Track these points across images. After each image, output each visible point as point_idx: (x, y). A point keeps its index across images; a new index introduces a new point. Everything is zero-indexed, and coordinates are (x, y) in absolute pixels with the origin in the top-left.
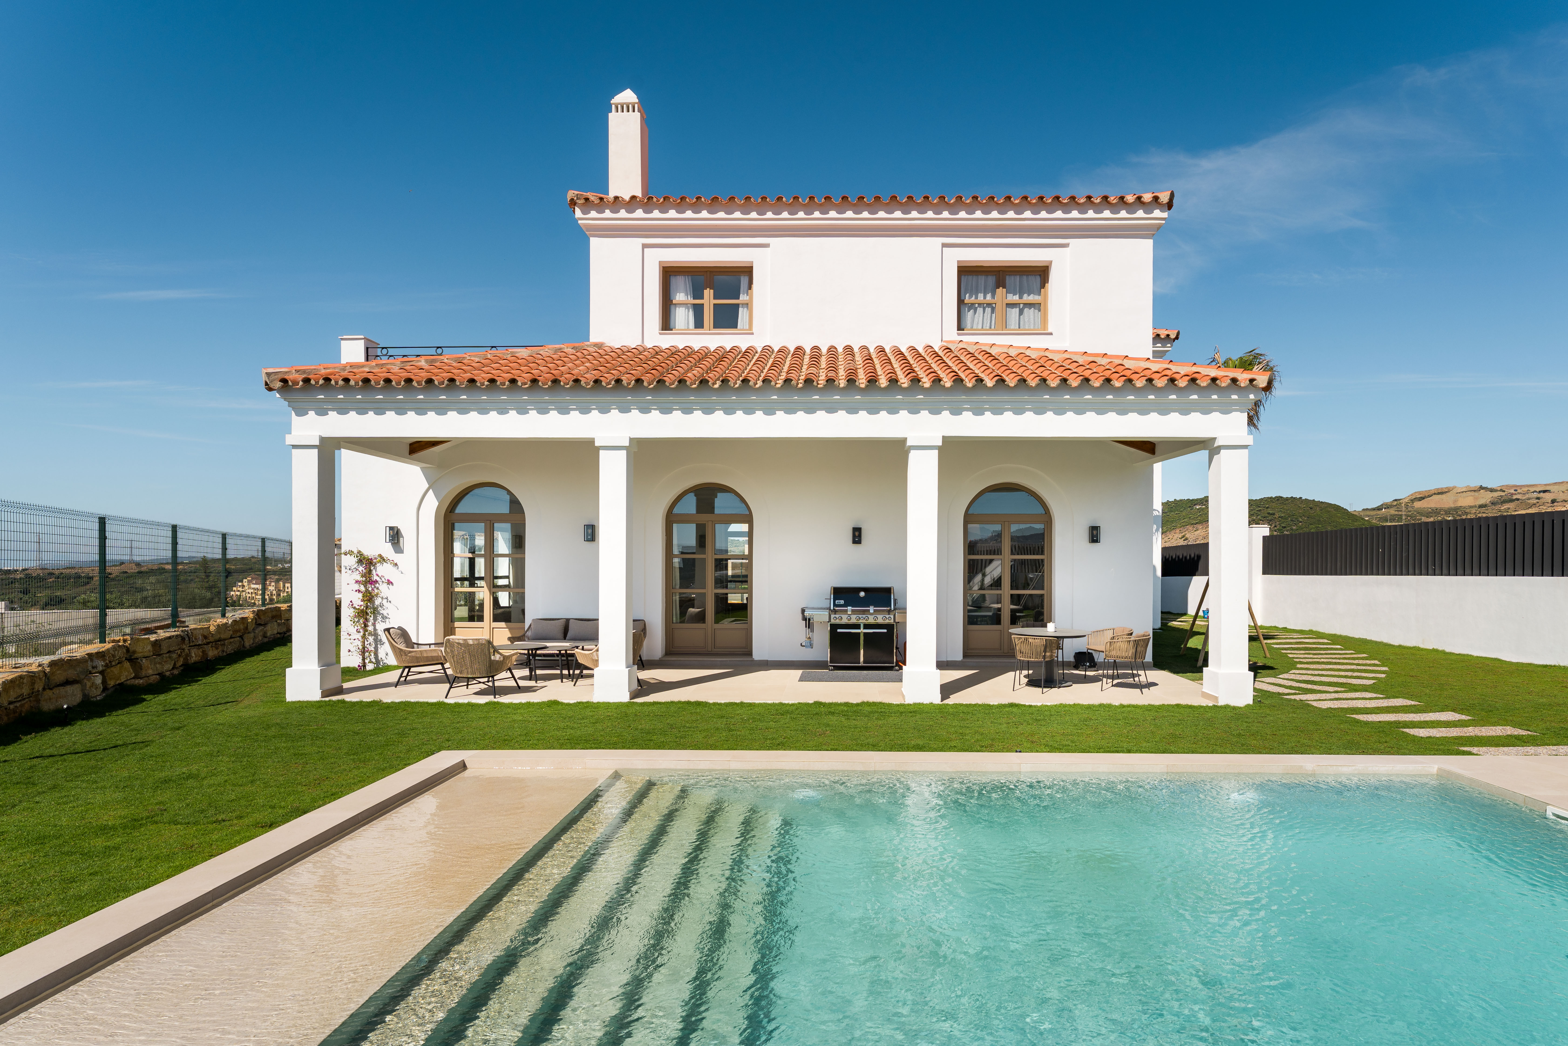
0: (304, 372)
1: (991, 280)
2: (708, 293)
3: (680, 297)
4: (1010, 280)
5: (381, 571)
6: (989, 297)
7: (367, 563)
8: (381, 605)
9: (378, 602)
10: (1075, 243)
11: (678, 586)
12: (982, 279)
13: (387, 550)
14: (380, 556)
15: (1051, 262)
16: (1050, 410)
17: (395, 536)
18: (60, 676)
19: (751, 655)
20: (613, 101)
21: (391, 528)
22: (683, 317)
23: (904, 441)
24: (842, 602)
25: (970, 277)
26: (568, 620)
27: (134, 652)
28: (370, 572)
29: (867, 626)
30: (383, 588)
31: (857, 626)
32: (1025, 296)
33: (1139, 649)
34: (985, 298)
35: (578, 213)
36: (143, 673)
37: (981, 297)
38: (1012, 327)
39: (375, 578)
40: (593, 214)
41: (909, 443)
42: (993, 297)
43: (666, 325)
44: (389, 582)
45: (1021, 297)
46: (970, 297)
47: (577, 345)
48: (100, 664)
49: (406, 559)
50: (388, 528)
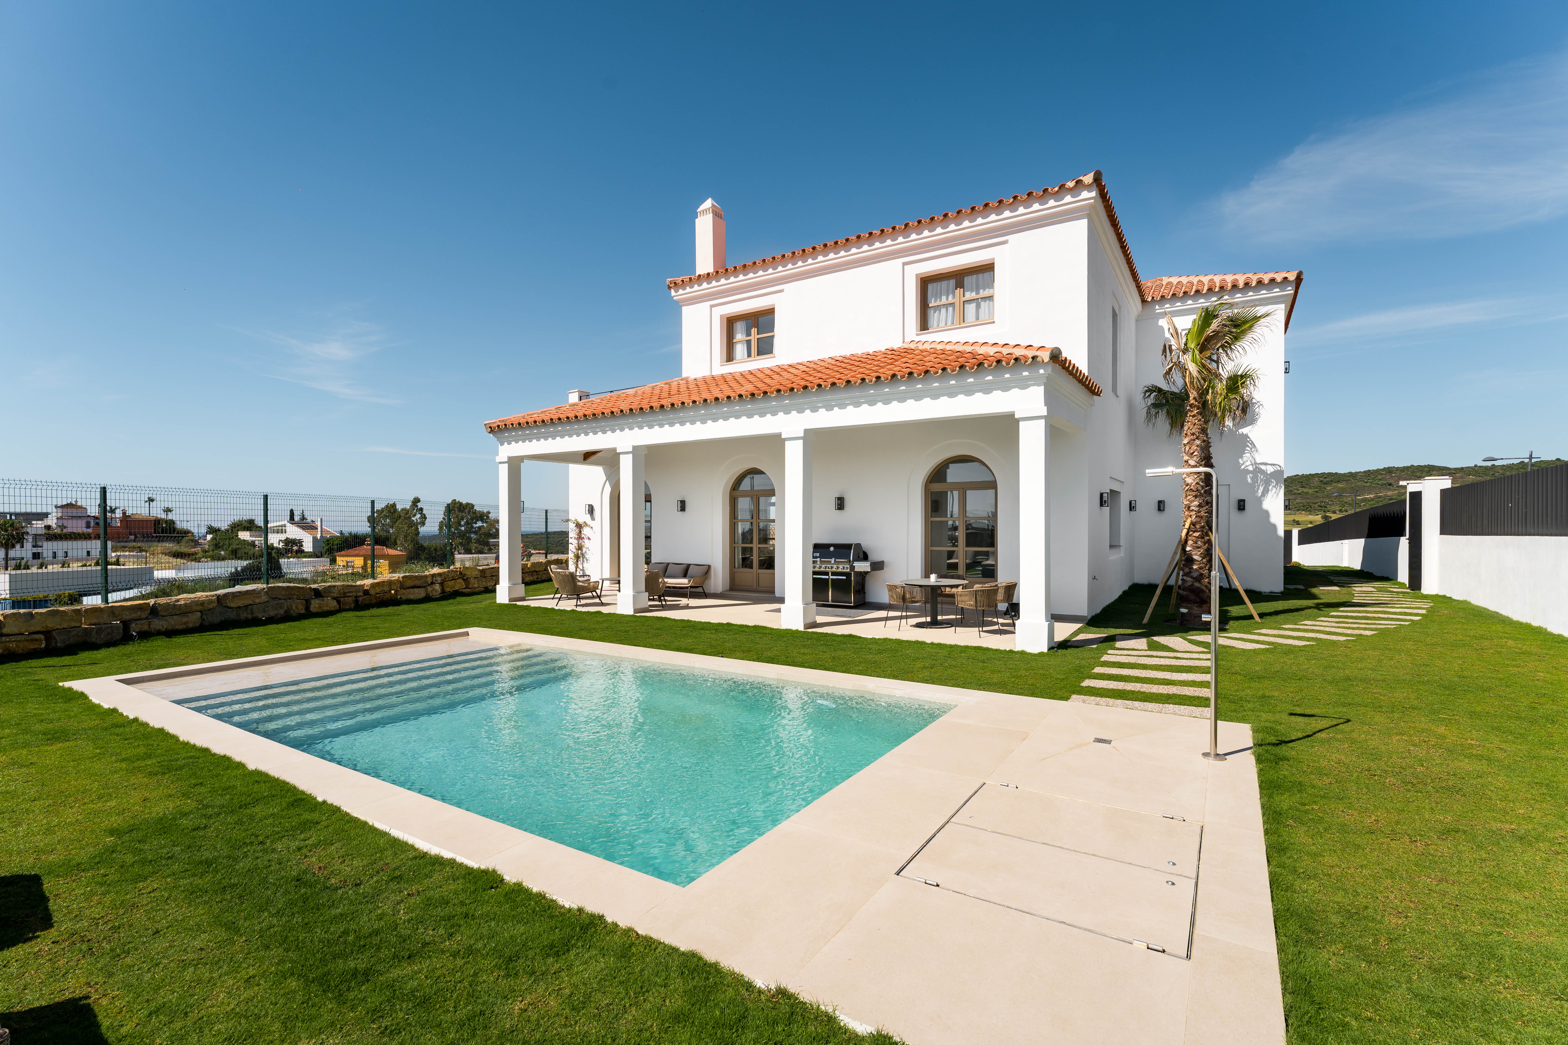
0: (503, 421)
1: (952, 282)
2: (754, 331)
3: (739, 336)
4: (968, 280)
5: (586, 531)
6: (950, 297)
7: (579, 526)
8: (586, 552)
9: (584, 550)
10: (1014, 239)
11: (740, 542)
12: (944, 284)
13: (587, 518)
14: (585, 522)
15: (994, 259)
16: (879, 401)
17: (591, 510)
18: (410, 583)
19: (774, 592)
20: (699, 210)
21: (589, 505)
22: (740, 350)
23: (780, 435)
24: (818, 554)
25: (935, 284)
26: (689, 566)
27: (465, 575)
28: (580, 531)
29: (834, 574)
30: (586, 541)
31: (826, 574)
32: (981, 291)
33: (978, 598)
34: (947, 299)
35: (673, 293)
36: (471, 586)
37: (944, 298)
38: (969, 321)
39: (583, 536)
40: (681, 291)
41: (783, 437)
42: (954, 297)
43: (730, 357)
44: (589, 539)
45: (978, 293)
46: (935, 301)
47: (668, 381)
48: (439, 579)
49: (596, 524)
50: (587, 506)
